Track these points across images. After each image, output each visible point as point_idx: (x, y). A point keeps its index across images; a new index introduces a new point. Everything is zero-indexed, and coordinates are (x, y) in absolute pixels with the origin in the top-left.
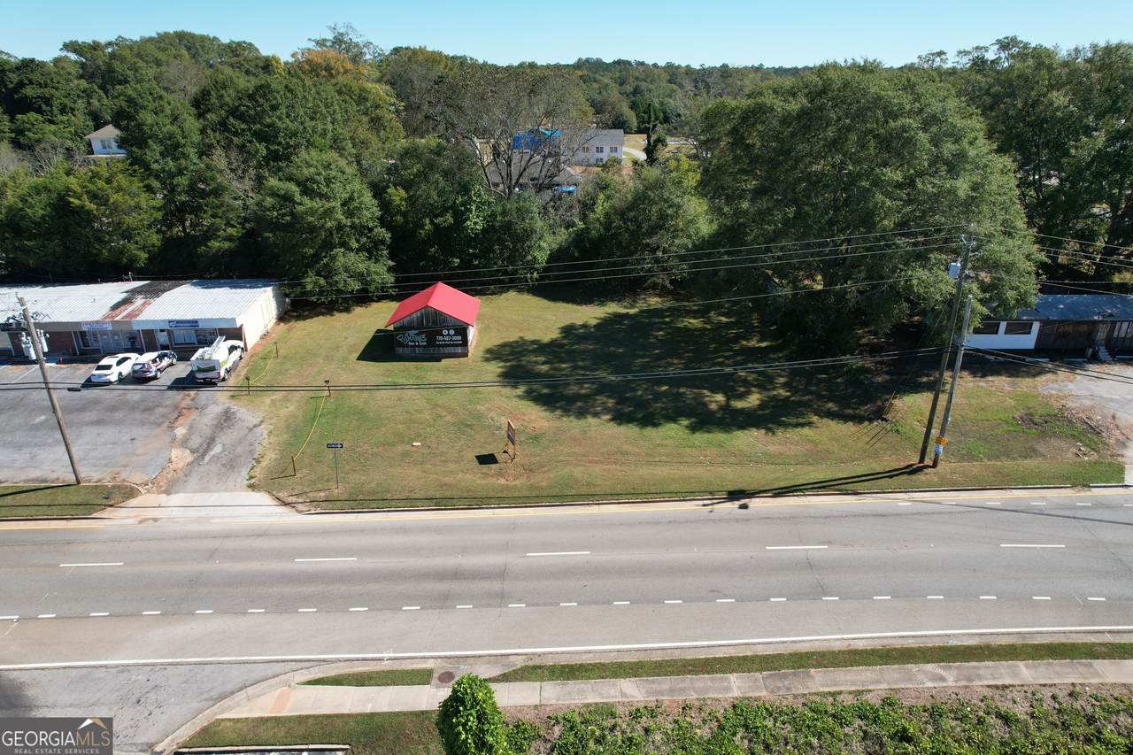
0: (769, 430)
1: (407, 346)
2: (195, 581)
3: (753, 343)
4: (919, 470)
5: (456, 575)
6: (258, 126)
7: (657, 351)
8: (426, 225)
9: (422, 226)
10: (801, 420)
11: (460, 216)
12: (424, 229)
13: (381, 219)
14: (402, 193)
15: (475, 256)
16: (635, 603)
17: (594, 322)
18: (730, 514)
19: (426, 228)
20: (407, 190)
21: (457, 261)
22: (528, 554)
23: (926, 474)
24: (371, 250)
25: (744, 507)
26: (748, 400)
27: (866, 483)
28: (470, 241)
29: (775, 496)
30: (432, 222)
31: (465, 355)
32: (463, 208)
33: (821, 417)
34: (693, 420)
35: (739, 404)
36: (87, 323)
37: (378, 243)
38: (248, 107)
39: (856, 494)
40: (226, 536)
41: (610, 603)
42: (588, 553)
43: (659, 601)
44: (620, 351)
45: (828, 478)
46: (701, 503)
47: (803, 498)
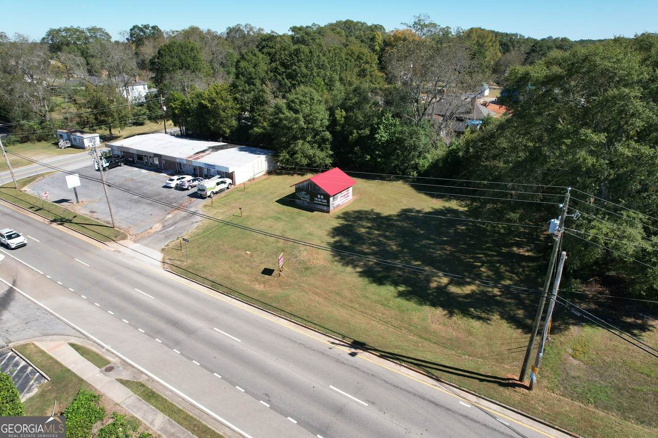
0: (451, 314)
1: (300, 199)
2: (97, 283)
3: (522, 251)
4: (514, 385)
5: (176, 324)
6: (290, 70)
7: (445, 239)
8: (354, 133)
9: (352, 133)
10: (483, 315)
11: (374, 130)
12: (352, 136)
13: (328, 128)
14: (344, 113)
15: (379, 156)
16: (224, 379)
17: (427, 210)
18: (339, 355)
19: (354, 135)
20: (346, 111)
21: (369, 157)
22: (215, 329)
23: (516, 391)
24: (321, 144)
25: (353, 354)
26: (463, 288)
27: (454, 376)
28: (377, 147)
29: (381, 356)
30: (357, 133)
31: (328, 212)
32: (376, 126)
33: (502, 317)
34: (409, 289)
35: (453, 289)
36: (179, 159)
37: (324, 140)
38: (288, 60)
39: (438, 380)
40: (129, 268)
41: (213, 372)
42: (240, 341)
43: (234, 384)
44: (422, 232)
45: (434, 361)
46: (333, 340)
47: (398, 367)
